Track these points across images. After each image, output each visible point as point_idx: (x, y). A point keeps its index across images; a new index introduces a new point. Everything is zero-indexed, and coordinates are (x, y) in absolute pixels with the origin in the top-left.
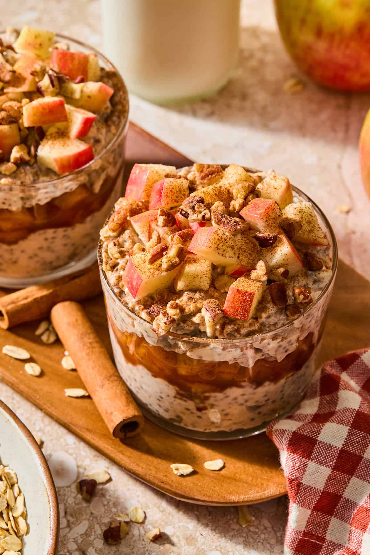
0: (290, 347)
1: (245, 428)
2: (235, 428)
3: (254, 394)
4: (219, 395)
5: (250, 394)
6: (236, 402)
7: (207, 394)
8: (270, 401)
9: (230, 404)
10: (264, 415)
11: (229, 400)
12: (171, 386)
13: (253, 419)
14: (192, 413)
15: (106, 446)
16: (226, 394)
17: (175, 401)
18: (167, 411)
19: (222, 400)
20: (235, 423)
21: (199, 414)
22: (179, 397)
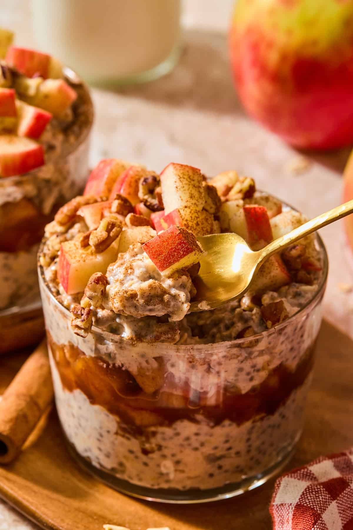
0: (255, 373)
1: (203, 487)
2: (189, 484)
3: (211, 435)
4: (168, 431)
5: (206, 434)
6: (189, 445)
7: (153, 429)
8: (233, 451)
9: (182, 445)
10: (226, 471)
11: (179, 440)
12: (111, 417)
13: (211, 475)
14: (137, 457)
15: (26, 497)
16: (175, 429)
17: (116, 439)
18: (108, 456)
19: (171, 438)
20: (189, 478)
21: (144, 458)
22: (120, 432)
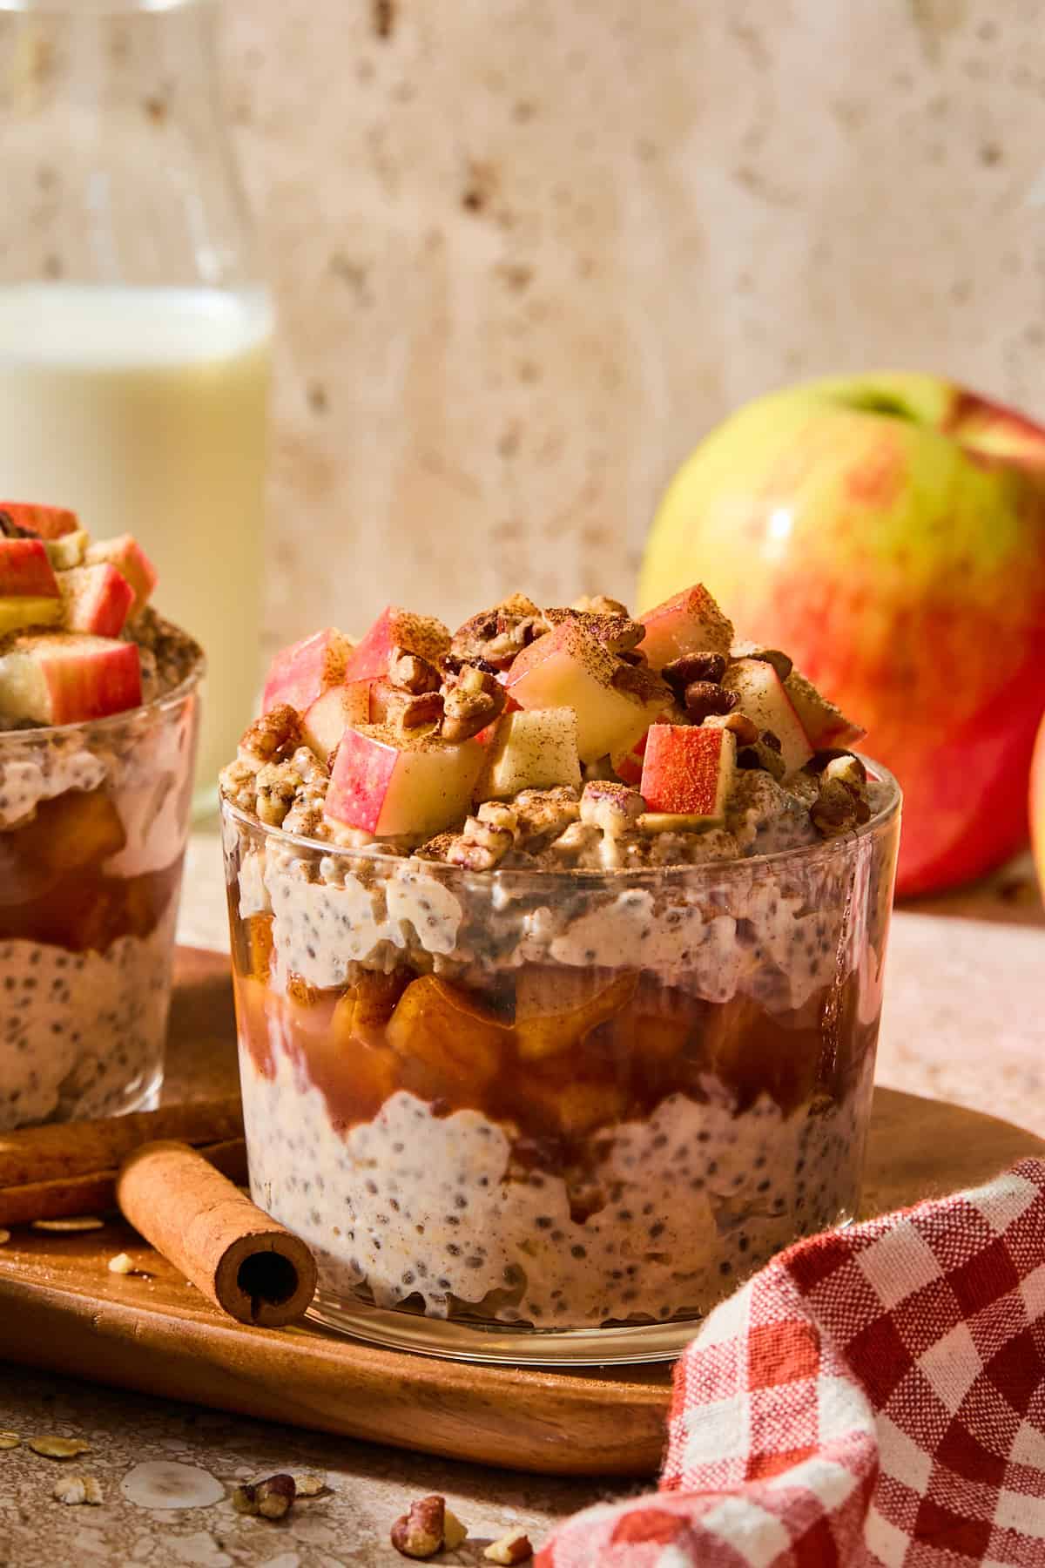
0: (821, 954)
2: (676, 1300)
3: (734, 1139)
4: (639, 1134)
5: (723, 1136)
6: (685, 1172)
8: (771, 1196)
9: (669, 1175)
10: (756, 1257)
11: (663, 1160)
12: (495, 1129)
13: (725, 1268)
14: (557, 1236)
17: (504, 1196)
18: (476, 1261)
19: (645, 1156)
20: (677, 1277)
22: (517, 1170)
